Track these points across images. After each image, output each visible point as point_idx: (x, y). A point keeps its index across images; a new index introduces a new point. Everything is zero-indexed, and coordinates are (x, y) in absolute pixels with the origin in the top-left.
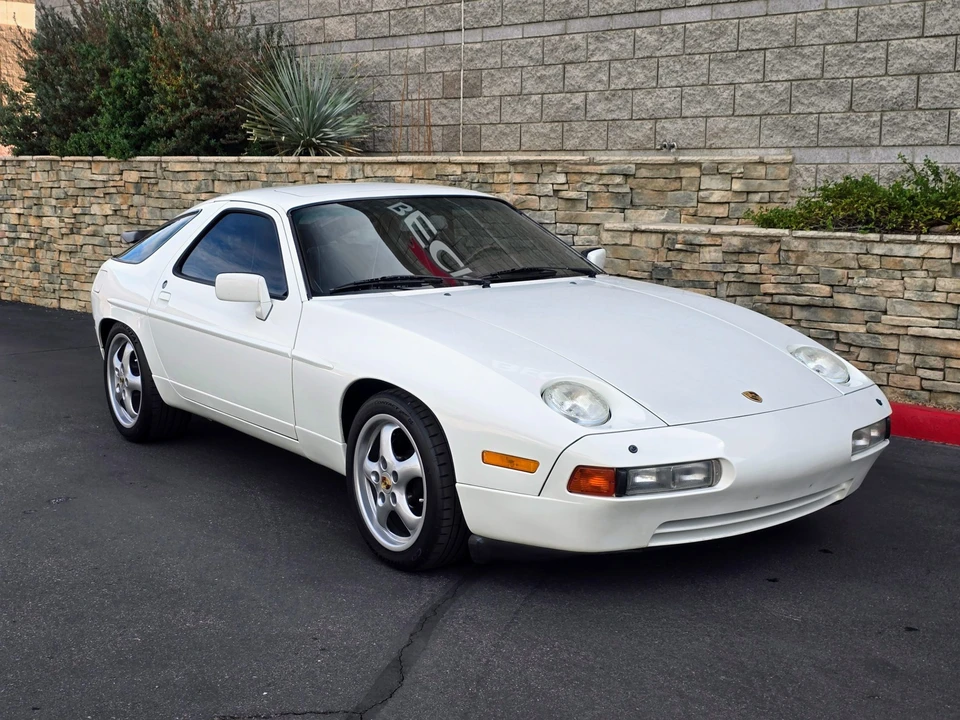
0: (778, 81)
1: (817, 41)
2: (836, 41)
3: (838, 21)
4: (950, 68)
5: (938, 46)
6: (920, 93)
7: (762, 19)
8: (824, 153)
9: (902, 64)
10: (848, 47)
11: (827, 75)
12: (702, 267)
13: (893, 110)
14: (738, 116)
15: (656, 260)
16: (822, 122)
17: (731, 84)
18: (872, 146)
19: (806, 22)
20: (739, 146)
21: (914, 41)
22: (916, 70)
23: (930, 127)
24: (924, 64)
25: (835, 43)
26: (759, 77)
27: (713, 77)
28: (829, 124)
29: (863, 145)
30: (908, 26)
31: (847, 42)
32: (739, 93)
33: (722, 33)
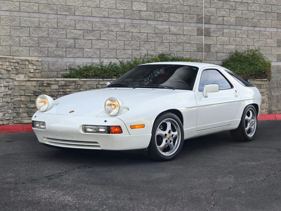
0: (35, 37)
1: (46, 27)
2: (52, 27)
3: (52, 22)
4: (82, 38)
5: (80, 32)
6: (76, 44)
7: (28, 18)
8: (50, 59)
9: (70, 36)
10: (56, 30)
11: (49, 37)
12: (52, 91)
13: (69, 48)
14: (22, 46)
15: (35, 90)
16: (49, 50)
17: (18, 36)
18: (64, 57)
19: (43, 21)
20: (23, 55)
21: (73, 30)
22: (74, 38)
23: (79, 53)
24: (77, 36)
25: (51, 28)
26: (28, 35)
27: (12, 34)
28: (51, 50)
29: (62, 57)
30: (71, 26)
31: (55, 28)
32: (21, 40)
33: (14, 20)
